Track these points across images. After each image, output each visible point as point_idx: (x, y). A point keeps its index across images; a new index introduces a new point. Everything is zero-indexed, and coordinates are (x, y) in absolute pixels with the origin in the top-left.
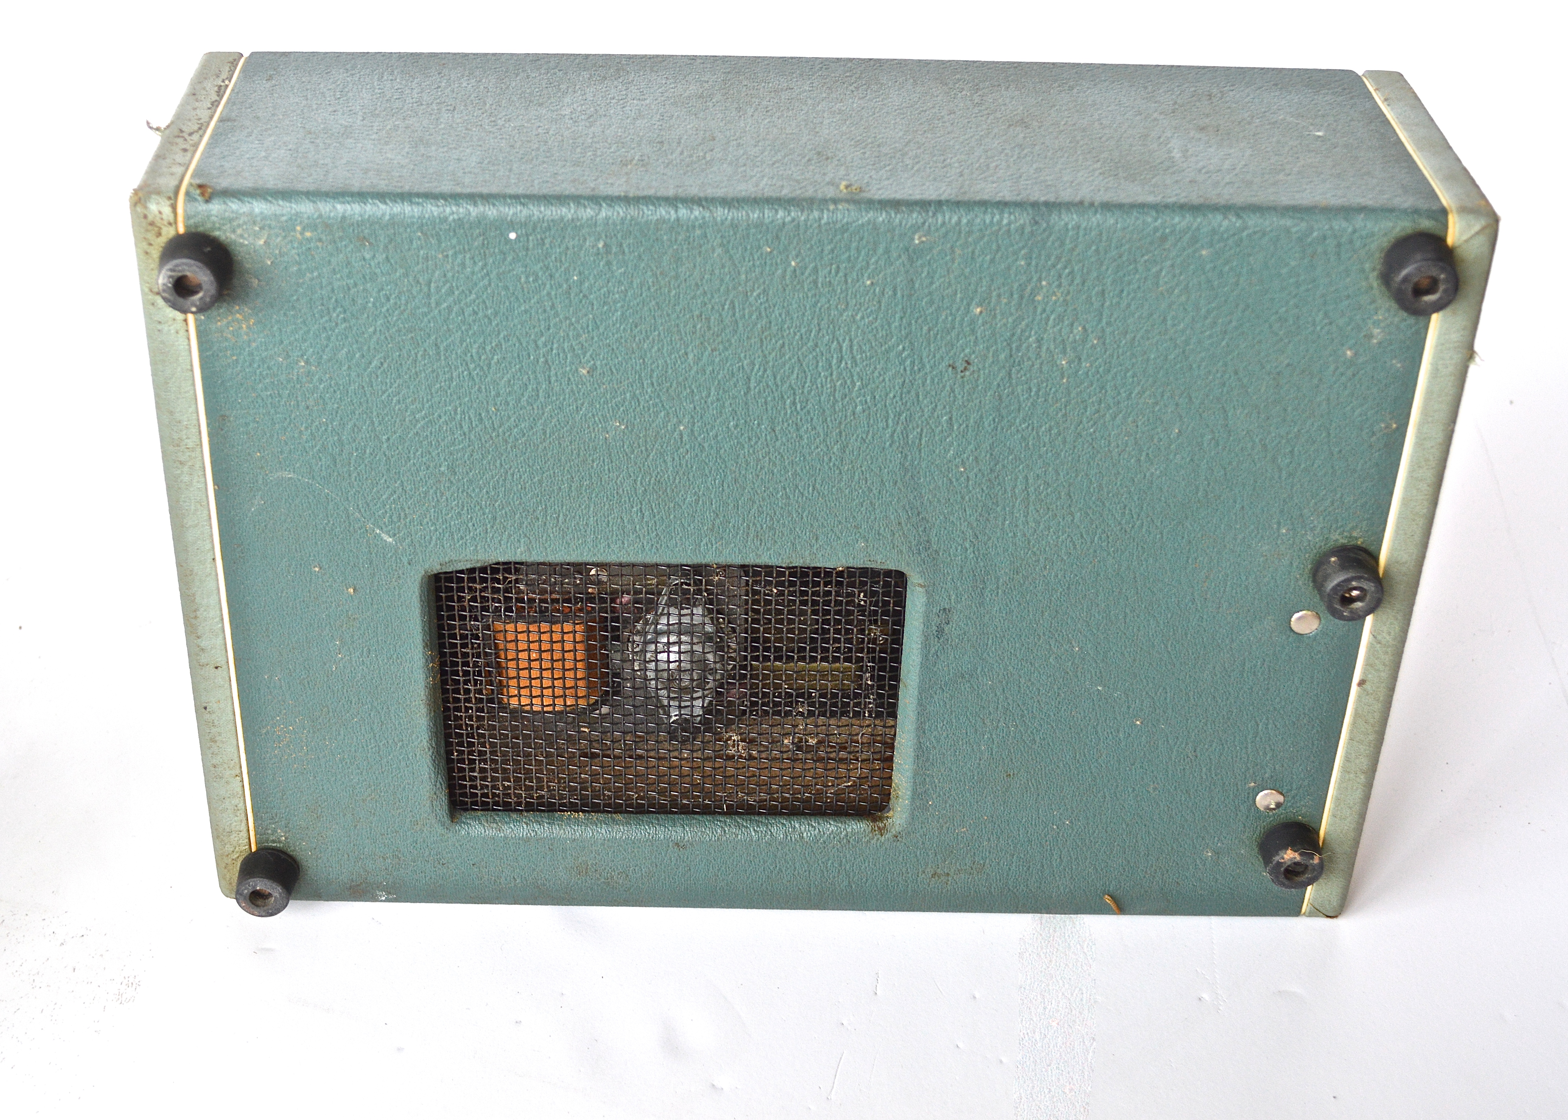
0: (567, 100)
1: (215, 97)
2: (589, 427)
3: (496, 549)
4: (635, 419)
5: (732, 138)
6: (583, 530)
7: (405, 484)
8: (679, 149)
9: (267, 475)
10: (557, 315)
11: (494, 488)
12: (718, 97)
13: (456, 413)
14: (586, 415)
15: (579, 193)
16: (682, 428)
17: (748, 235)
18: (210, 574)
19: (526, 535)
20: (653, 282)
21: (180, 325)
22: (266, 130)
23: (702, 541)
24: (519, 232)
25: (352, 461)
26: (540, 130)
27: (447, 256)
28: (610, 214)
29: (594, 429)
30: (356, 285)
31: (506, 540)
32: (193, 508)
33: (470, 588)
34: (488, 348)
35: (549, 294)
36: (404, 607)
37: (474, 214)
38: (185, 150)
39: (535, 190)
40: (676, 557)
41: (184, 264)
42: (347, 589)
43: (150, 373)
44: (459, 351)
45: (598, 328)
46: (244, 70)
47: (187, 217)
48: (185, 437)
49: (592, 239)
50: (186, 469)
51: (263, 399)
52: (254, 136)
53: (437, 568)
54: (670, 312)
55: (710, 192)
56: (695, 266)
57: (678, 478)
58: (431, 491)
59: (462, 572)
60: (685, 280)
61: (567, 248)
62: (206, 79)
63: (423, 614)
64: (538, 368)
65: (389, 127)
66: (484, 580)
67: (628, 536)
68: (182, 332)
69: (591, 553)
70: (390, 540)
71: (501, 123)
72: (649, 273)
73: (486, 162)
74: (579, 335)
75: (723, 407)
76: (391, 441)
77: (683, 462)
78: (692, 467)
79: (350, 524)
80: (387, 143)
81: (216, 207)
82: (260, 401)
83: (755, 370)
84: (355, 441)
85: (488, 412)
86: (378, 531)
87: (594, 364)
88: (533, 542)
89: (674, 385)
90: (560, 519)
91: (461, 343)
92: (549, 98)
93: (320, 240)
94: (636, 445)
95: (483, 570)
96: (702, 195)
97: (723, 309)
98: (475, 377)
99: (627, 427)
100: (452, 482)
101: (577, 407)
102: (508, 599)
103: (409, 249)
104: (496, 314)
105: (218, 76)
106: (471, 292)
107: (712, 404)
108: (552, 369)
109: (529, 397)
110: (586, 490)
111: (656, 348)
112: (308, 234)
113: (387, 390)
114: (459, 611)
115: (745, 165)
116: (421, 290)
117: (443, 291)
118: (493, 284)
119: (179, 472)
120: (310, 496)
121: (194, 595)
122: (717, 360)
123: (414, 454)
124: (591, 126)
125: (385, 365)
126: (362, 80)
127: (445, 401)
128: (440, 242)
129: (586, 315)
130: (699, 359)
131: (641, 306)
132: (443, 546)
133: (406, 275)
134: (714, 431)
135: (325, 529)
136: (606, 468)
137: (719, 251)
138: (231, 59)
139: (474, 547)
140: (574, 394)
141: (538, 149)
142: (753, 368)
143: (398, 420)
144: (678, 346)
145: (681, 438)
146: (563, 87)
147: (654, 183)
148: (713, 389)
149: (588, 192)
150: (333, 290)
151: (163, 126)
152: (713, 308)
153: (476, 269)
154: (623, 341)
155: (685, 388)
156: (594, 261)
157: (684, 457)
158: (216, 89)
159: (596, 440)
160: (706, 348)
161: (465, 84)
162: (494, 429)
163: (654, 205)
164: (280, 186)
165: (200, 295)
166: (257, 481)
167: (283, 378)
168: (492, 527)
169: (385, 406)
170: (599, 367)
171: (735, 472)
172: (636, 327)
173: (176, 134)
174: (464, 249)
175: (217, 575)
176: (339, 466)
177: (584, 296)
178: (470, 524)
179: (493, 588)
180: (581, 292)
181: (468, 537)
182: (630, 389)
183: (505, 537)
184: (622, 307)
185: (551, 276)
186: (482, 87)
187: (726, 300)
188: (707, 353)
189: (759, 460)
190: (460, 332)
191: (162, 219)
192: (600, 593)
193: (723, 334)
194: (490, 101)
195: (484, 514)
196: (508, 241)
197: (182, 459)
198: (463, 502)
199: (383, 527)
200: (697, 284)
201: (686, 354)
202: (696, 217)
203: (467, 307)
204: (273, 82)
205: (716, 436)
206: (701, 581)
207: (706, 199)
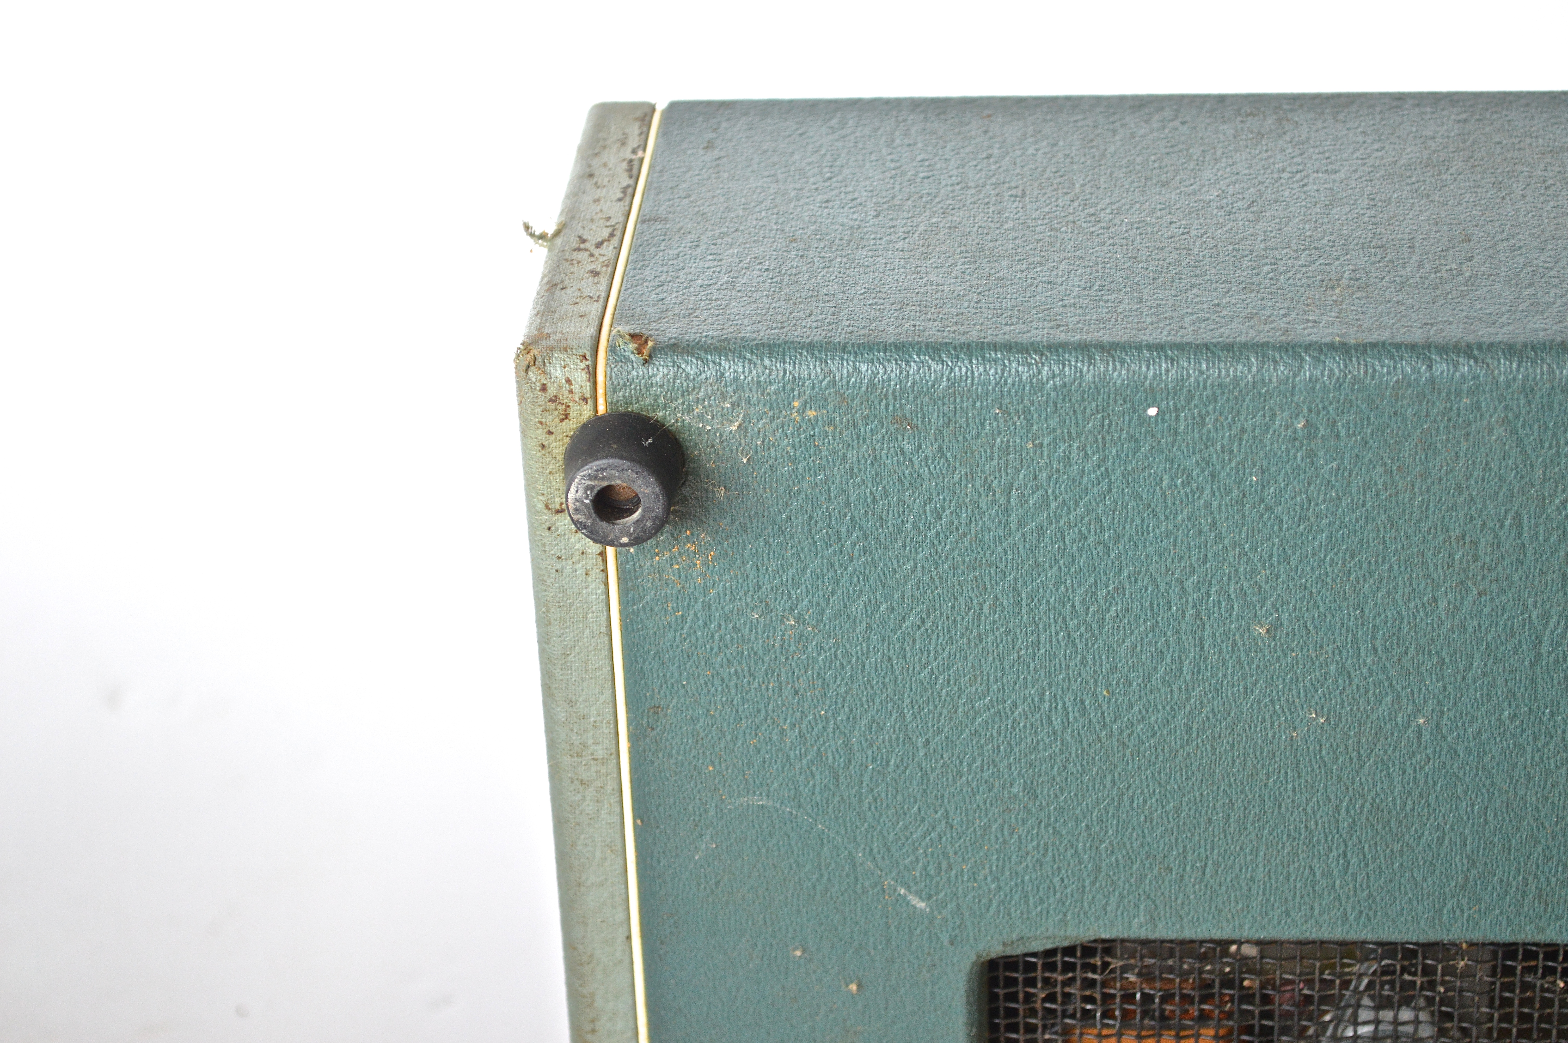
0: (1207, 174)
1: (626, 181)
2: (1264, 721)
3: (1098, 919)
4: (1343, 707)
5: (1499, 237)
6: (1245, 889)
7: (951, 813)
8: (1415, 258)
9: (723, 801)
10: (1219, 538)
11: (1100, 820)
12: (1457, 165)
13: (1042, 699)
14: (1259, 703)
15: (1262, 338)
16: (1421, 721)
17: (1551, 405)
18: (621, 962)
19: (1148, 897)
20: (1385, 484)
21: (593, 560)
22: (724, 235)
23: (1445, 905)
24: (1163, 405)
25: (866, 778)
26: (1173, 229)
27: (1041, 445)
28: (1317, 373)
29: (1272, 724)
30: (886, 494)
31: (1114, 905)
32: (598, 854)
33: (1046, 981)
34: (1103, 593)
35: (1208, 505)
36: (939, 1013)
37: (1089, 377)
38: (595, 273)
39: (1188, 335)
40: (1400, 932)
41: (610, 466)
42: (847, 985)
43: (536, 639)
44: (1052, 600)
45: (1287, 560)
46: (664, 132)
47: (614, 389)
48: (591, 741)
49: (1286, 414)
50: (590, 792)
51: (723, 680)
52: (703, 247)
53: (997, 950)
54: (1411, 532)
55: (1483, 333)
56: (1457, 456)
57: (1409, 802)
58: (995, 826)
59: (1034, 955)
60: (1440, 479)
61: (1243, 430)
62: (604, 147)
63: (970, 1024)
64: (1183, 625)
65: (922, 228)
66: (1068, 967)
67: (1321, 897)
68: (596, 573)
69: (1257, 926)
70: (922, 905)
71: (1105, 216)
72: (1379, 469)
73: (1096, 287)
74: (1254, 572)
75: (1493, 685)
76: (932, 745)
77: (1420, 776)
78: (1435, 784)
79: (856, 879)
80: (925, 256)
81: (661, 370)
82: (717, 682)
83: (1551, 625)
84: (871, 745)
85: (1095, 696)
86: (902, 891)
87: (1278, 618)
88: (1161, 907)
89: (1412, 651)
90: (1208, 870)
91: (1057, 586)
92: (1176, 172)
93: (831, 422)
94: (1342, 749)
95: (1069, 951)
96: (1471, 339)
97: (1501, 527)
98: (1078, 641)
99: (1328, 720)
100: (1029, 812)
101: (1246, 689)
102: (1107, 998)
103: (978, 436)
104: (1118, 538)
105: (623, 144)
106: (1077, 504)
107: (1475, 682)
108: (1207, 626)
109: (1166, 673)
110: (1253, 823)
111: (1384, 591)
112: (811, 414)
113: (928, 663)
114: (1025, 1017)
115: (1532, 285)
116: (994, 501)
117: (1031, 502)
118: (1114, 490)
119: (579, 797)
120: (792, 835)
121: (592, 995)
122: (1486, 611)
123: (969, 765)
124: (1257, 220)
125: (928, 624)
126: (860, 145)
127: (1025, 679)
128: (1029, 422)
129: (1268, 540)
130: (1455, 607)
131: (1362, 522)
132: (1009, 915)
133: (971, 477)
134: (1475, 726)
135: (814, 887)
136: (1290, 786)
137: (1500, 431)
138: (639, 114)
139: (1061, 916)
140: (1242, 668)
141: (1178, 262)
142: (1548, 622)
143: (945, 712)
144: (1422, 587)
145: (1419, 738)
146: (1196, 151)
147: (1385, 319)
148: (1477, 657)
149: (1278, 337)
150: (848, 504)
151: (550, 230)
152: (1484, 524)
153: (1089, 466)
154: (1329, 580)
155: (1430, 656)
156: (1288, 450)
157: (1421, 768)
158: (625, 165)
159: (1275, 742)
160: (1468, 590)
161: (1031, 151)
162: (1105, 725)
163: (1392, 357)
164: (764, 334)
165: (636, 515)
166: (706, 811)
167: (758, 646)
168: (1093, 883)
169: (926, 690)
170: (1286, 623)
171: (1507, 792)
172: (1352, 557)
173: (575, 245)
174: (1069, 433)
175: (632, 963)
176: (842, 787)
177: (1268, 508)
178: (1056, 880)
179: (1085, 980)
180: (1263, 500)
181: (1051, 900)
182: (1338, 658)
183: (1113, 900)
184: (1330, 524)
185: (1213, 476)
186: (1061, 155)
187: (1506, 512)
188: (1470, 599)
189: (1548, 772)
190: (1055, 569)
191: (571, 392)
192: (1263, 986)
193: (1500, 568)
194: (1079, 179)
195: (1080, 862)
196: (1144, 420)
197: (585, 776)
198: (1046, 844)
199: (912, 884)
200: (1459, 487)
201: (1435, 600)
202: (1463, 376)
203: (1070, 527)
204: (716, 152)
205: (1479, 733)
206: (1435, 968)
207: (1480, 346)
